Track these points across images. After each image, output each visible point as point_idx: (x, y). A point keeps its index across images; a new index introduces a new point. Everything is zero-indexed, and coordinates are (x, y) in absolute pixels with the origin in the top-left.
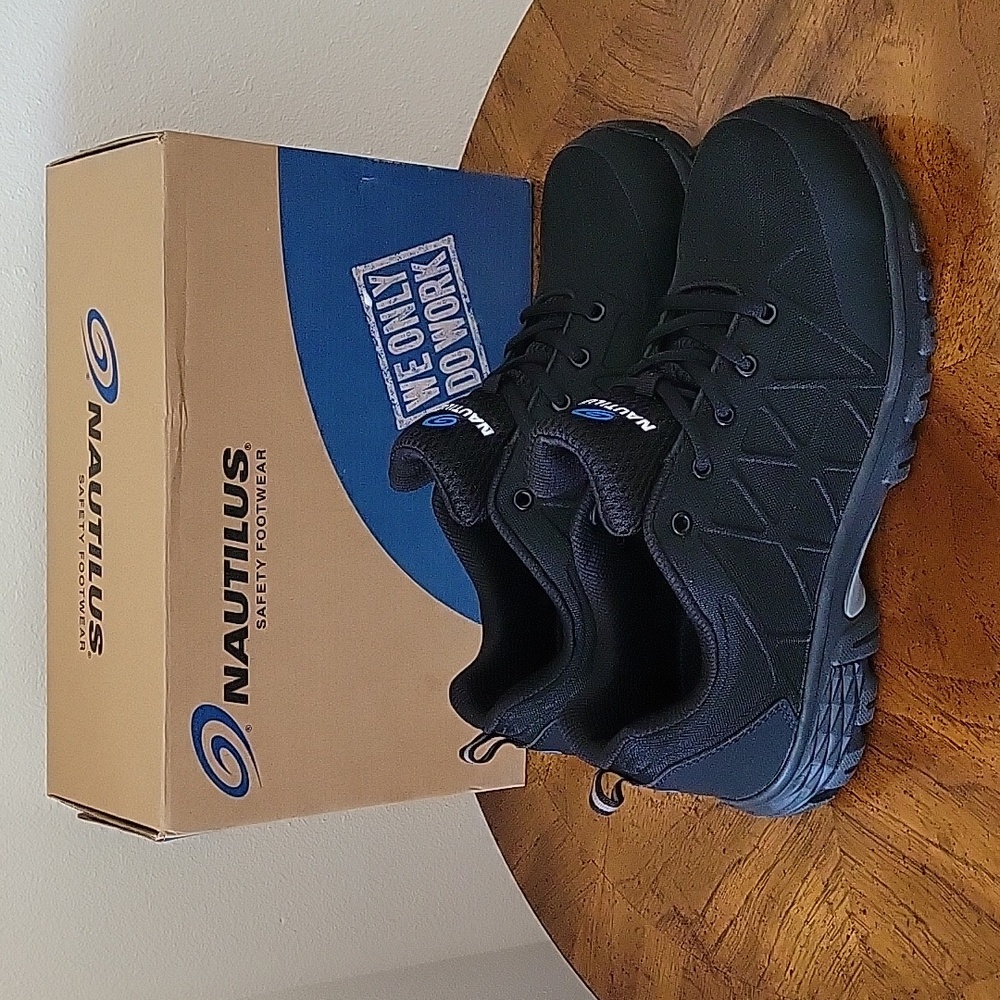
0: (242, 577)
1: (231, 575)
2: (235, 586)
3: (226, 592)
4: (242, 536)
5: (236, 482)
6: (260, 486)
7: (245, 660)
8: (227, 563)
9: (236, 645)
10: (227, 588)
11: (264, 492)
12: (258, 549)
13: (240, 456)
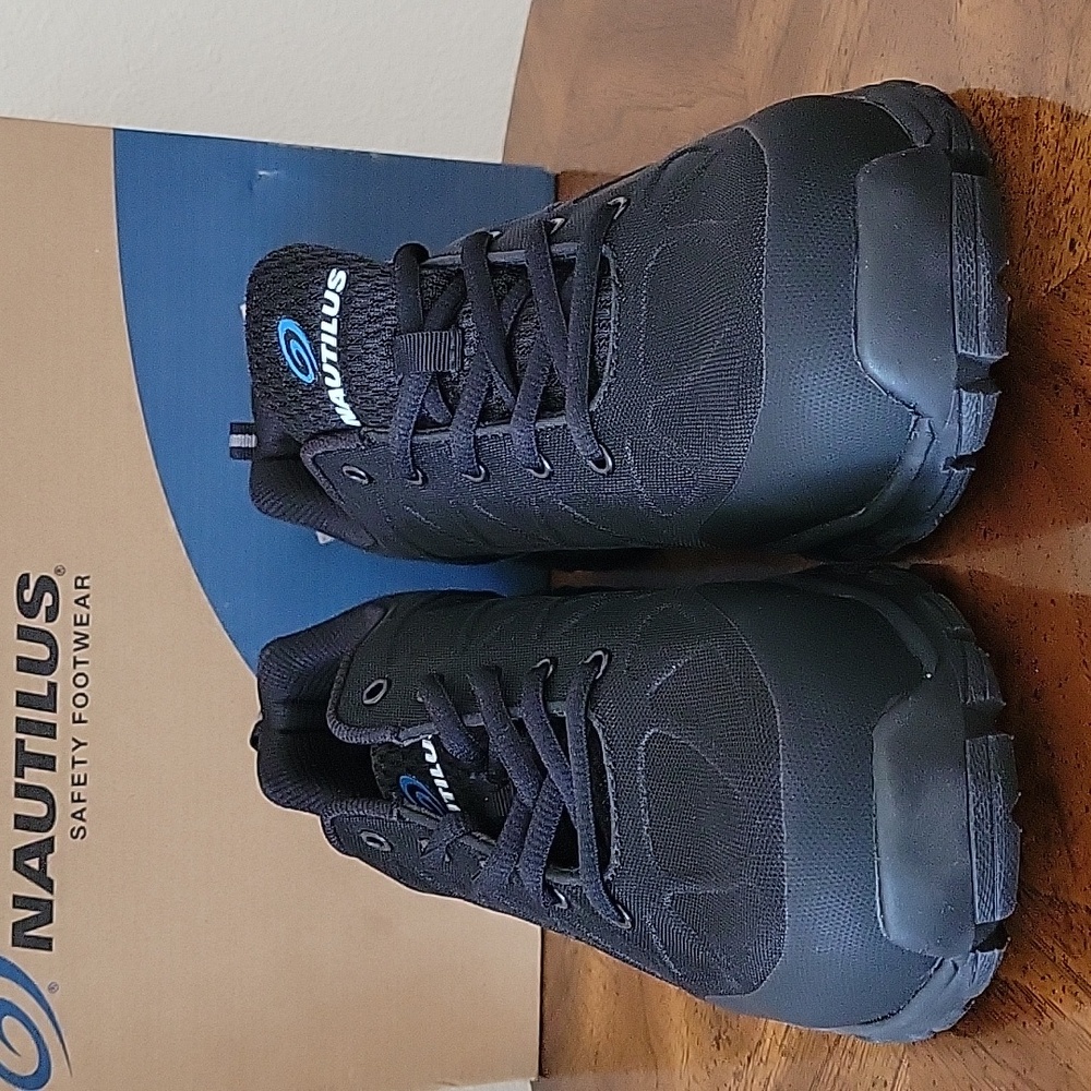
0: (47, 763)
1: (24, 760)
2: (33, 776)
3: (17, 785)
4: (48, 702)
5: (39, 622)
6: (79, 629)
7: (48, 885)
8: (20, 743)
9: (34, 863)
10: (19, 780)
11: (86, 637)
12: (74, 722)
13: (46, 584)
